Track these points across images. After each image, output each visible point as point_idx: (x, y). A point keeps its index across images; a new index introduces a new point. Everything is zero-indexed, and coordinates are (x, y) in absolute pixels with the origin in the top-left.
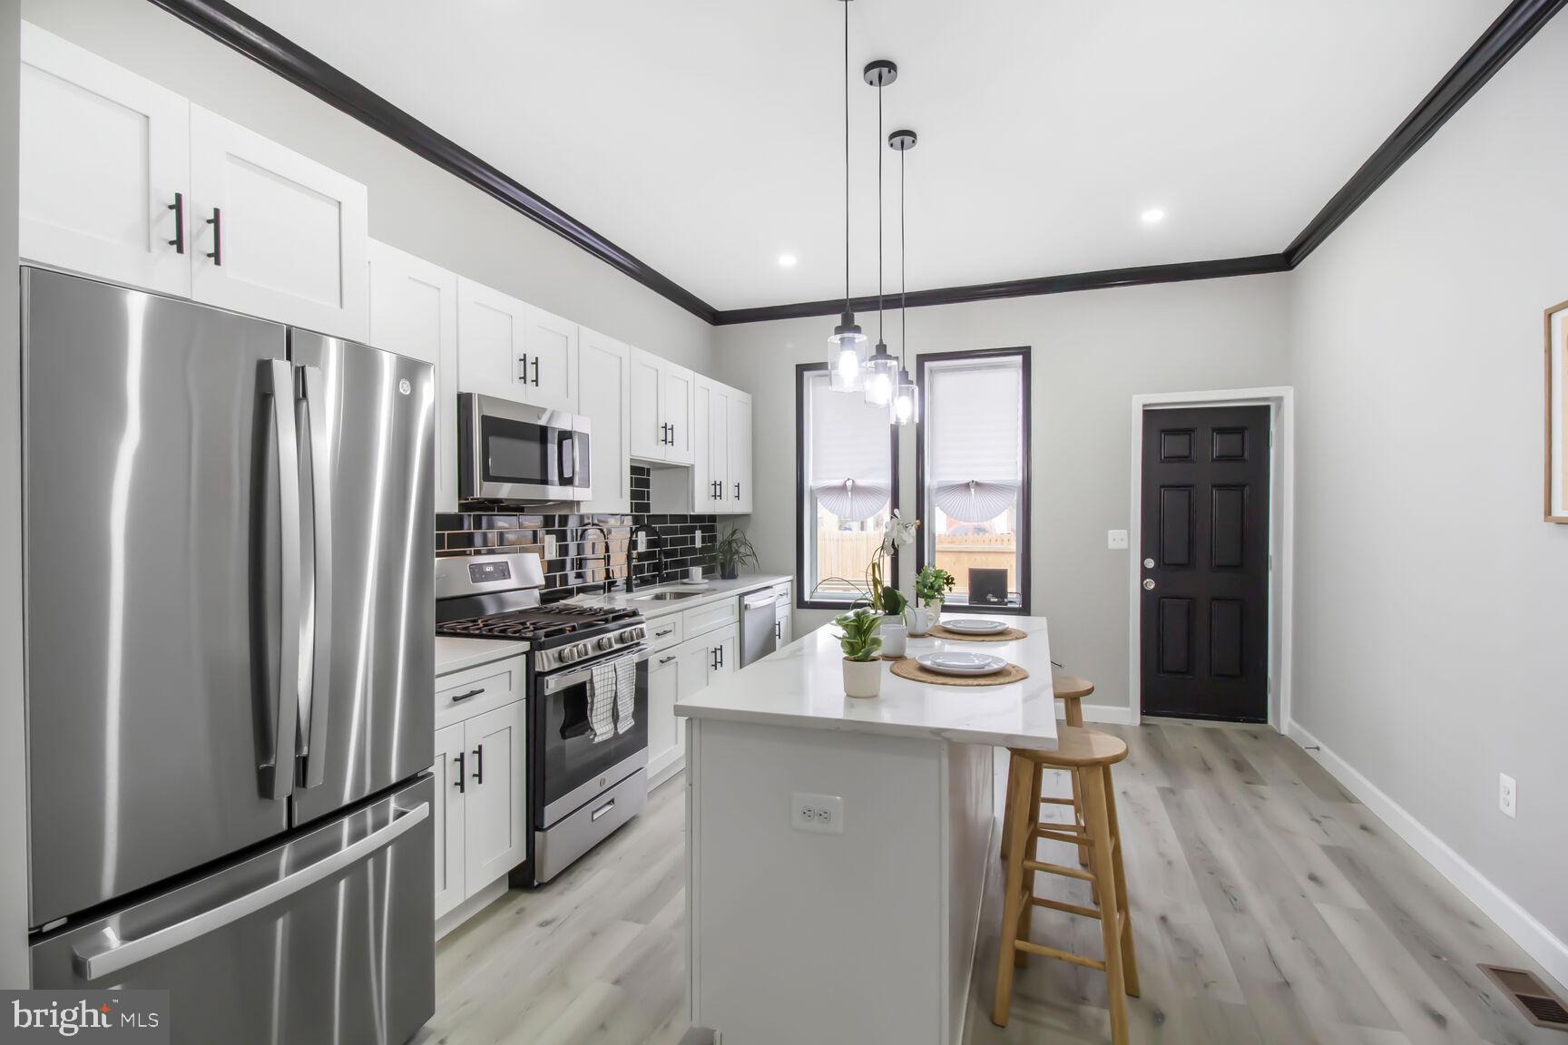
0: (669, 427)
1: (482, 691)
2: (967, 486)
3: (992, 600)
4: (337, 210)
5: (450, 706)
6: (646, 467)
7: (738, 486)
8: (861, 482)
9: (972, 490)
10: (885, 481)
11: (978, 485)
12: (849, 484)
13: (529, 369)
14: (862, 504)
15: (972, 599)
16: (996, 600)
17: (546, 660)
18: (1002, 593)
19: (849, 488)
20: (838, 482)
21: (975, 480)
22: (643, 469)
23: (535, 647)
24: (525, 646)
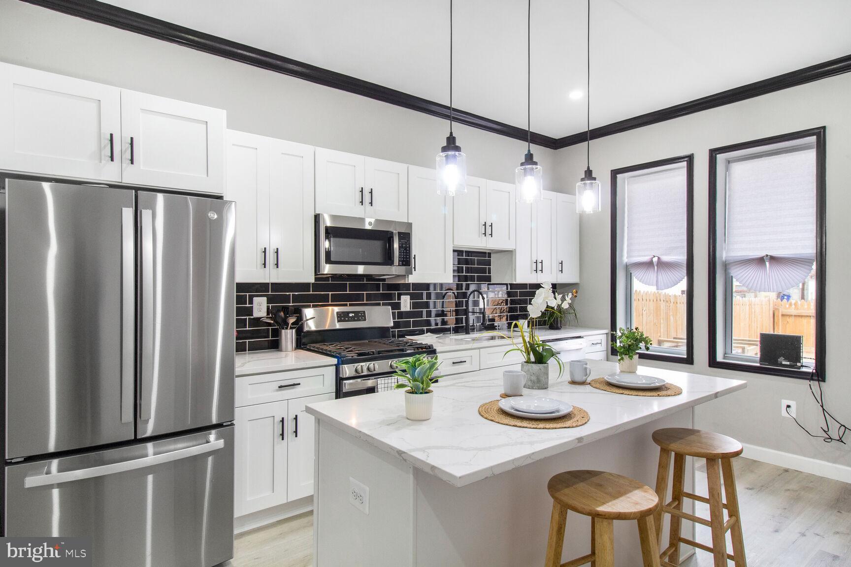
0: (488, 224)
1: (299, 384)
2: (761, 261)
3: (784, 363)
4: (205, 126)
5: (277, 391)
6: (487, 251)
7: (562, 263)
8: (665, 258)
9: (767, 264)
10: (683, 258)
11: (773, 259)
12: (655, 260)
13: (366, 197)
14: (665, 276)
15: (763, 359)
16: (788, 363)
17: (348, 370)
18: (795, 356)
19: (655, 264)
20: (646, 259)
21: (769, 254)
22: (485, 253)
23: (340, 362)
24: (334, 361)
